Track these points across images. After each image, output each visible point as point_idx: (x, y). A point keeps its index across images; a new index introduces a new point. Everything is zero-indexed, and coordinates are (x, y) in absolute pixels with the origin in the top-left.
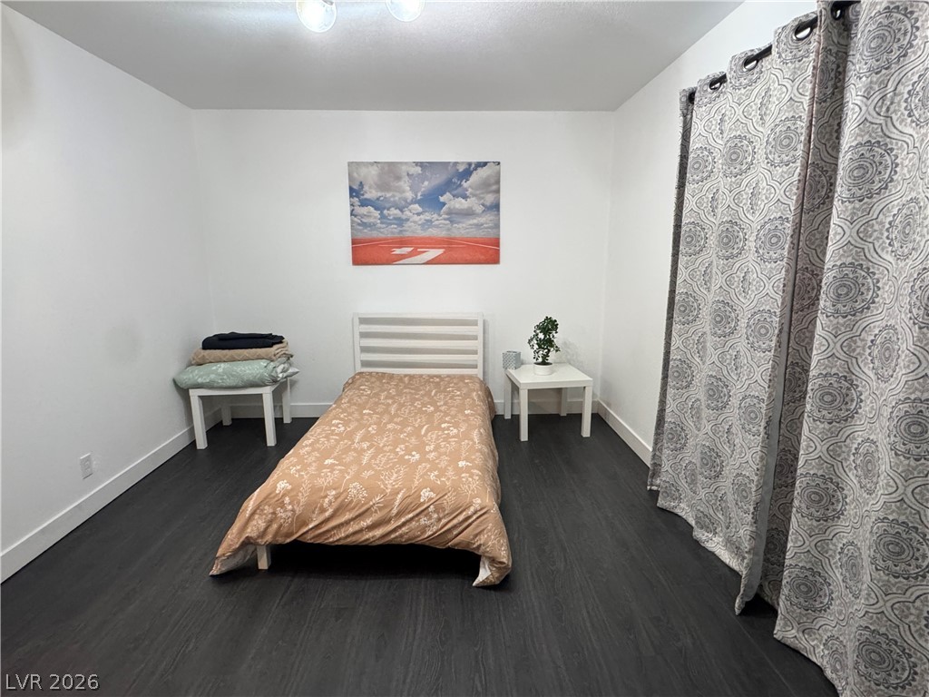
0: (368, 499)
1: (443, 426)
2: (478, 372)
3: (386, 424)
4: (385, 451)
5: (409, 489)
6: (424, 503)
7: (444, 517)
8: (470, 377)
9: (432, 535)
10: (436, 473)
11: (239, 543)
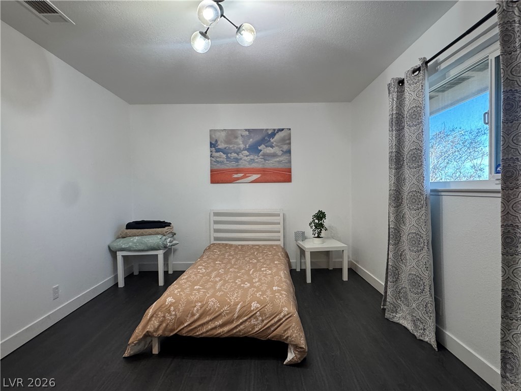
0: (220, 308)
1: (262, 269)
2: (281, 243)
3: (229, 269)
4: (230, 282)
5: (244, 302)
6: (253, 310)
7: (266, 319)
8: (277, 246)
9: (259, 330)
10: (260, 293)
11: (142, 335)
